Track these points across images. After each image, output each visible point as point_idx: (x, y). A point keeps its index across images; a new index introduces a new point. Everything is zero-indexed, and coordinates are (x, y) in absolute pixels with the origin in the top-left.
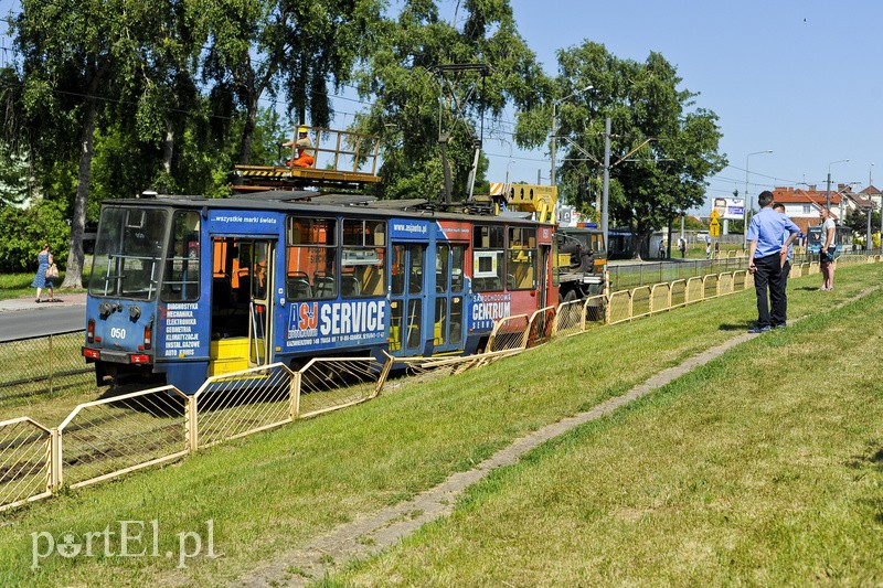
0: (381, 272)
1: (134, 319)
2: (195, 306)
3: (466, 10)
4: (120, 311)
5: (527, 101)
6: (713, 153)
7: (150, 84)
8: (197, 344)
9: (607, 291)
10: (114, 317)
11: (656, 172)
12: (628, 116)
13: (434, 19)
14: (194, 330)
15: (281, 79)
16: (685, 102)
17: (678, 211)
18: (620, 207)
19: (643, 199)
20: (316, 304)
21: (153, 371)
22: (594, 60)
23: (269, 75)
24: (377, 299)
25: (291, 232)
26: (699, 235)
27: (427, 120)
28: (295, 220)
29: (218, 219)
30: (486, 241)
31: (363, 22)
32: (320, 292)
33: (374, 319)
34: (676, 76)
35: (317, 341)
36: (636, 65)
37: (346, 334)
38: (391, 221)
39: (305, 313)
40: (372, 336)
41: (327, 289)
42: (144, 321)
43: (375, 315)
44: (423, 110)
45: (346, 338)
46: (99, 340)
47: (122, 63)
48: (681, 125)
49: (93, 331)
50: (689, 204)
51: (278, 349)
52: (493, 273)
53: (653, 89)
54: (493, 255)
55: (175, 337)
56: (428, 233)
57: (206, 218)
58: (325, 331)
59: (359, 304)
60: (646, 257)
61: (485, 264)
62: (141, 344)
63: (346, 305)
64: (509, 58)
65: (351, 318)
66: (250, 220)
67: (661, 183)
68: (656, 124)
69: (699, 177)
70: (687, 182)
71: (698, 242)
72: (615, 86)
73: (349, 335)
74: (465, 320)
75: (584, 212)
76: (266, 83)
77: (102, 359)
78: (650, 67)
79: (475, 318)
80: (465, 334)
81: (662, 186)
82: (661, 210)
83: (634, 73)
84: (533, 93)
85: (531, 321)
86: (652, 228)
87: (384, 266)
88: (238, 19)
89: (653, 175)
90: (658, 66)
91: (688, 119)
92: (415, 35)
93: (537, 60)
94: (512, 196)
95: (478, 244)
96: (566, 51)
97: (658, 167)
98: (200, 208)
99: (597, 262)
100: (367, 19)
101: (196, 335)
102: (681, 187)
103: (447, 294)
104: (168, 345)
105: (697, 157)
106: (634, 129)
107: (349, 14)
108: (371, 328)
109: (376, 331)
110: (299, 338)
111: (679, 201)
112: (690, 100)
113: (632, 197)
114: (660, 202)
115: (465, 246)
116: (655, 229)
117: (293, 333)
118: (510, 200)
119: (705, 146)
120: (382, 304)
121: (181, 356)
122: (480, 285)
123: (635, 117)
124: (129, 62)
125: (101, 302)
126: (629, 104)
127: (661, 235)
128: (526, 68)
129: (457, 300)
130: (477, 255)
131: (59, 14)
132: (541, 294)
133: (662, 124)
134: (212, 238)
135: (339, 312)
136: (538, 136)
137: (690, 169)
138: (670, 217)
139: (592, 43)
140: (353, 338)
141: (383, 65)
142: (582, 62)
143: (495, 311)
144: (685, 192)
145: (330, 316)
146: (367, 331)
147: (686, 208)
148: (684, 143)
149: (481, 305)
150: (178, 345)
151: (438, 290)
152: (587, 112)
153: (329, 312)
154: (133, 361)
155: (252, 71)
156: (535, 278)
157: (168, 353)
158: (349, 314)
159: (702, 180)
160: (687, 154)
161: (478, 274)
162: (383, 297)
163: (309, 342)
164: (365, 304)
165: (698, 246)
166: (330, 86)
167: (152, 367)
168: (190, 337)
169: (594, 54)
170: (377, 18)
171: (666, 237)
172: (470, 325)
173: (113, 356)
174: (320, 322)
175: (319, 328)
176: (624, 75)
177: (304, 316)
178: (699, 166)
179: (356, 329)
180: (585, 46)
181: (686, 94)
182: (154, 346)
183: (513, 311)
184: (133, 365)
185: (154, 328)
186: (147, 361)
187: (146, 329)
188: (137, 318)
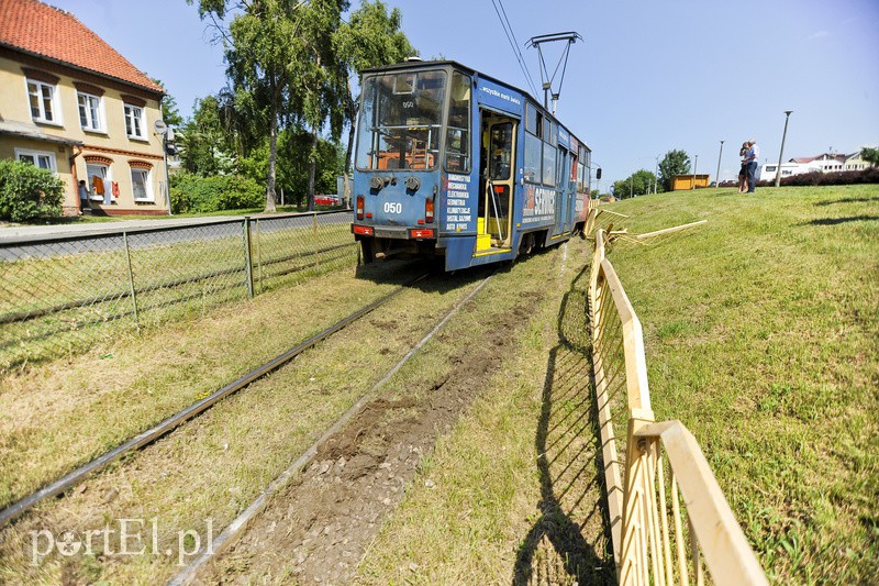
1: (411, 192)
2: (468, 179)
4: (394, 184)
8: (469, 219)
10: (385, 192)
14: (467, 203)
20: (534, 188)
21: (437, 246)
29: (484, 89)
35: (533, 219)
38: (559, 127)
39: (530, 194)
42: (424, 193)
43: (551, 202)
46: (369, 217)
49: (363, 207)
51: (518, 225)
52: (581, 180)
54: (581, 167)
56: (568, 142)
57: (476, 87)
58: (536, 211)
62: (422, 217)
63: (543, 191)
65: (545, 202)
66: (505, 97)
73: (543, 216)
74: (573, 211)
77: (377, 235)
98: (473, 73)
101: (469, 210)
104: (449, 218)
108: (550, 211)
110: (527, 217)
115: (575, 158)
117: (525, 211)
121: (458, 230)
125: (371, 176)
134: (480, 109)
135: (541, 196)
140: (544, 219)
145: (538, 199)
146: (549, 214)
150: (456, 219)
153: (538, 195)
154: (413, 236)
157: (449, 227)
158: (544, 199)
161: (578, 179)
162: (554, 188)
163: (530, 220)
164: (549, 191)
167: (435, 241)
168: (464, 211)
173: (391, 232)
174: (535, 203)
175: (534, 208)
177: (530, 197)
179: (546, 211)
182: (437, 219)
183: (583, 207)
184: (413, 240)
185: (438, 200)
186: (430, 236)
187: (428, 201)
188: (415, 190)
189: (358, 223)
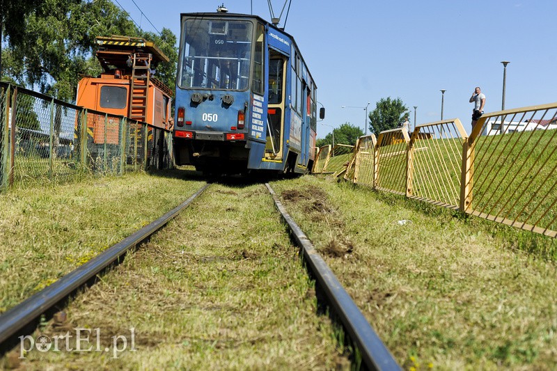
1: (226, 105)
2: (263, 100)
4: (212, 99)
8: (262, 129)
10: (203, 105)
14: (262, 118)
21: (246, 146)
29: (271, 34)
42: (237, 107)
46: (189, 124)
49: (183, 117)
51: (288, 141)
55: (255, 122)
57: (267, 32)
62: (235, 125)
63: (297, 118)
66: (281, 41)
77: (197, 138)
98: (266, 23)
104: (253, 127)
120: (301, 122)
121: (257, 136)
125: (192, 93)
134: (269, 49)
150: (256, 128)
154: (228, 138)
157: (254, 134)
163: (292, 140)
167: (245, 142)
168: (260, 122)
173: (209, 135)
174: (294, 127)
182: (247, 126)
184: (228, 143)
185: (248, 112)
186: (242, 138)
187: (240, 113)
188: (230, 104)
189: (178, 128)
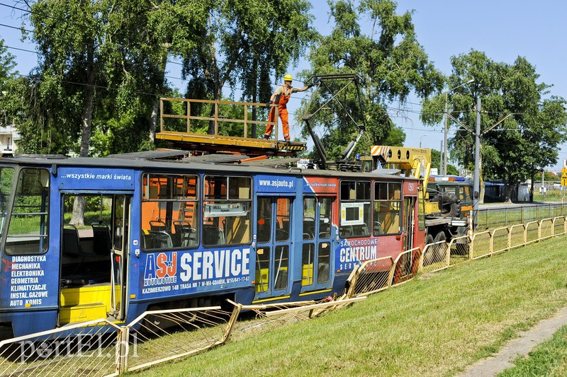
0: (247, 222)
2: (43, 259)
3: (381, 27)
5: (425, 90)
6: (563, 127)
7: (128, 75)
8: (45, 294)
9: (470, 232)
11: (522, 141)
12: (501, 102)
13: (357, 34)
14: (42, 281)
15: (237, 74)
16: (543, 92)
17: (538, 168)
18: (496, 166)
19: (513, 160)
20: (175, 254)
22: (476, 63)
23: (229, 71)
24: (241, 247)
25: (147, 188)
26: (555, 185)
27: (352, 104)
28: (151, 177)
29: (69, 176)
30: (353, 194)
31: (295, 32)
32: (186, 241)
33: (239, 266)
34: (535, 73)
35: (177, 288)
36: (507, 66)
37: (208, 280)
38: (256, 177)
39: (163, 262)
40: (236, 280)
41: (192, 239)
43: (239, 262)
44: (349, 97)
45: (208, 283)
47: (105, 60)
48: (539, 108)
50: (546, 163)
51: (133, 296)
52: (361, 221)
53: (519, 82)
54: (360, 206)
55: (21, 288)
56: (294, 188)
57: (55, 176)
58: (184, 278)
59: (222, 252)
60: (515, 200)
61: (352, 214)
63: (208, 254)
64: (410, 59)
65: (213, 265)
66: (104, 177)
67: (526, 149)
68: (521, 108)
69: (553, 144)
70: (544, 147)
71: (555, 189)
72: (492, 81)
73: (211, 280)
74: (333, 263)
75: (470, 169)
76: (227, 77)
78: (517, 68)
79: (342, 261)
80: (333, 275)
81: (526, 150)
82: (525, 167)
83: (505, 71)
84: (429, 84)
85: (396, 261)
86: (519, 180)
87: (249, 217)
88: (187, 25)
89: (518, 142)
90: (524, 67)
91: (545, 104)
92: (342, 45)
93: (429, 60)
94: (390, 156)
95: (345, 196)
96: (457, 57)
97: (523, 137)
98: (50, 165)
99: (463, 209)
100: (298, 29)
101: (44, 287)
102: (540, 151)
103: (315, 240)
104: (13, 296)
105: (551, 130)
106: (506, 111)
107: (285, 26)
108: (235, 273)
109: (240, 275)
110: (156, 286)
111: (538, 161)
112: (546, 90)
113: (505, 158)
114: (524, 162)
115: (331, 199)
116: (522, 181)
117: (148, 281)
118: (388, 160)
119: (557, 122)
120: (246, 251)
121: (28, 305)
122: (348, 231)
123: (506, 103)
124: (110, 59)
126: (502, 94)
127: (526, 185)
128: (422, 65)
129: (324, 246)
130: (344, 206)
131: (55, 24)
132: (408, 238)
133: (525, 107)
134: (62, 194)
135: (201, 260)
136: (437, 117)
137: (547, 139)
138: (532, 173)
139: (477, 52)
140: (215, 283)
141: (320, 64)
142: (468, 65)
143: (362, 254)
144: (543, 155)
145: (191, 264)
146: (231, 276)
147: (544, 166)
148: (542, 120)
149: (348, 249)
150: (24, 296)
151: (305, 237)
152: (472, 99)
153: (189, 260)
155: (216, 68)
156: (401, 225)
157: (12, 304)
158: (211, 261)
159: (555, 146)
160: (544, 128)
161: (344, 222)
162: (248, 245)
163: (168, 288)
164: (228, 252)
165: (554, 192)
166: (272, 78)
168: (37, 288)
169: (477, 59)
170: (306, 28)
171: (530, 186)
172: (337, 266)
174: (180, 270)
175: (178, 275)
176: (499, 73)
177: (162, 265)
178: (553, 137)
179: (219, 274)
180: (471, 54)
181: (543, 86)
183: (379, 253)
